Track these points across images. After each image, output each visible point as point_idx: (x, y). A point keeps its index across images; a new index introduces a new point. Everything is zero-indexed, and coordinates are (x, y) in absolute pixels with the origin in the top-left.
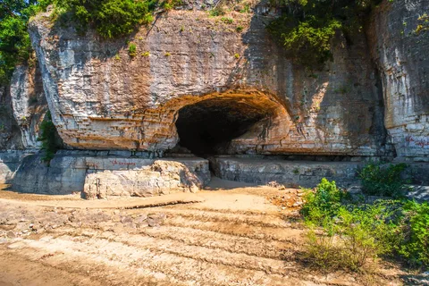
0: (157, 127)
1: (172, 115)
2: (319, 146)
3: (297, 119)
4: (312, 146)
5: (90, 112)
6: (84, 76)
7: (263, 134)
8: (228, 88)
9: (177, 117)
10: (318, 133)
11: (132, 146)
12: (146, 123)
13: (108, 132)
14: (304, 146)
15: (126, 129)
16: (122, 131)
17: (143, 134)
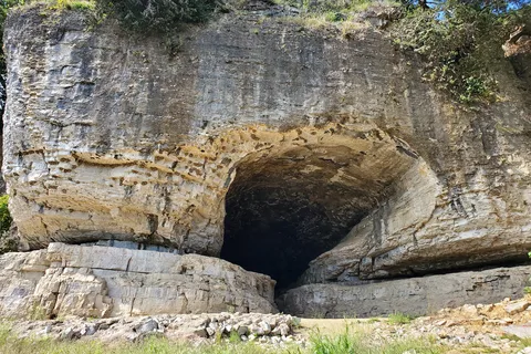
0: (196, 190)
1: (225, 170)
2: (496, 230)
3: (453, 178)
4: (483, 233)
5: (76, 143)
6: (82, 83)
7: (377, 232)
8: (330, 119)
9: (233, 175)
10: (493, 204)
11: (142, 228)
12: (176, 179)
13: (103, 186)
14: (465, 236)
15: (139, 186)
16: (130, 188)
17: (168, 200)
